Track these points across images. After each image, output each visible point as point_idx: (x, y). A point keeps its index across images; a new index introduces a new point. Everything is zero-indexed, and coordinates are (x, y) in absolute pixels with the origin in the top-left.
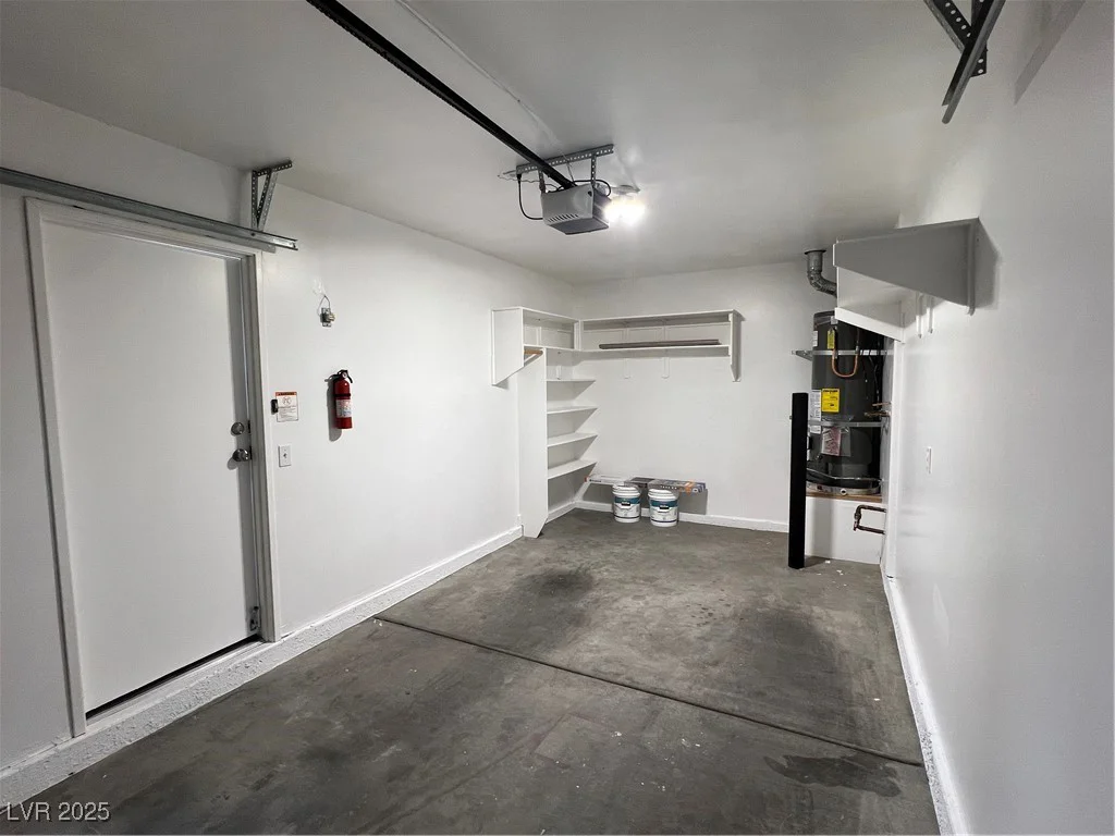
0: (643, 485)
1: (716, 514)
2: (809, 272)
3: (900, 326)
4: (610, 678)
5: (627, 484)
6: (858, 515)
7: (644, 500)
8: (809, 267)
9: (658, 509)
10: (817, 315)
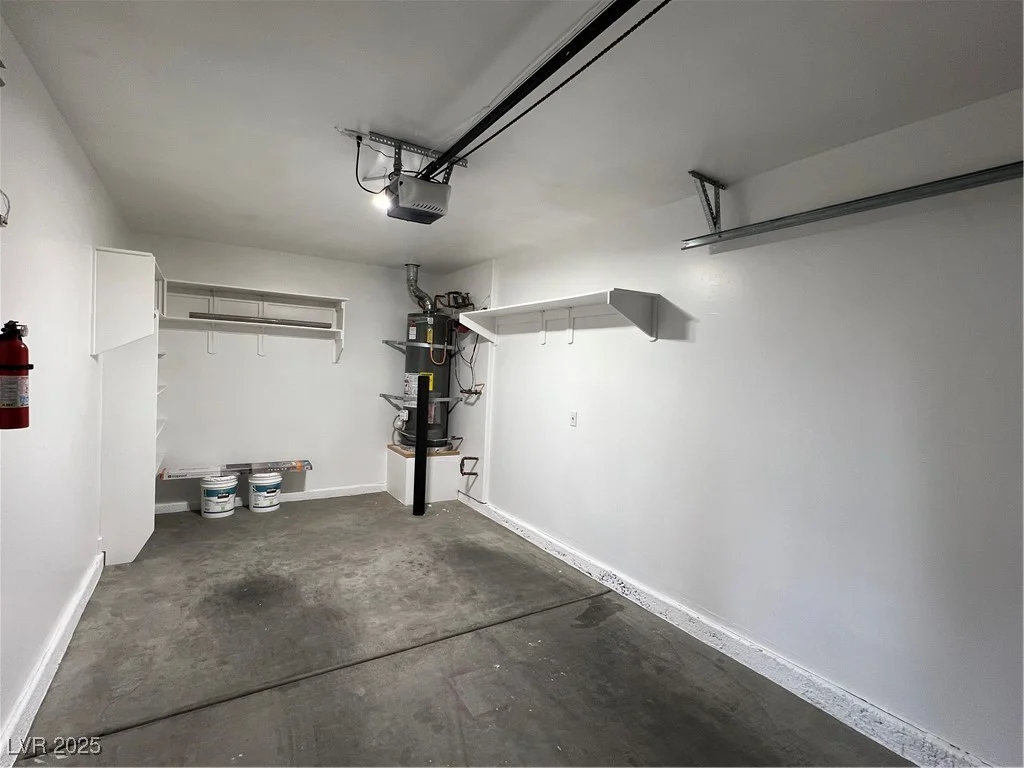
0: (244, 473)
1: (315, 488)
2: (408, 280)
3: (494, 333)
4: (428, 639)
5: (224, 474)
6: (462, 465)
7: (243, 489)
8: (408, 275)
9: (265, 494)
10: (410, 315)
